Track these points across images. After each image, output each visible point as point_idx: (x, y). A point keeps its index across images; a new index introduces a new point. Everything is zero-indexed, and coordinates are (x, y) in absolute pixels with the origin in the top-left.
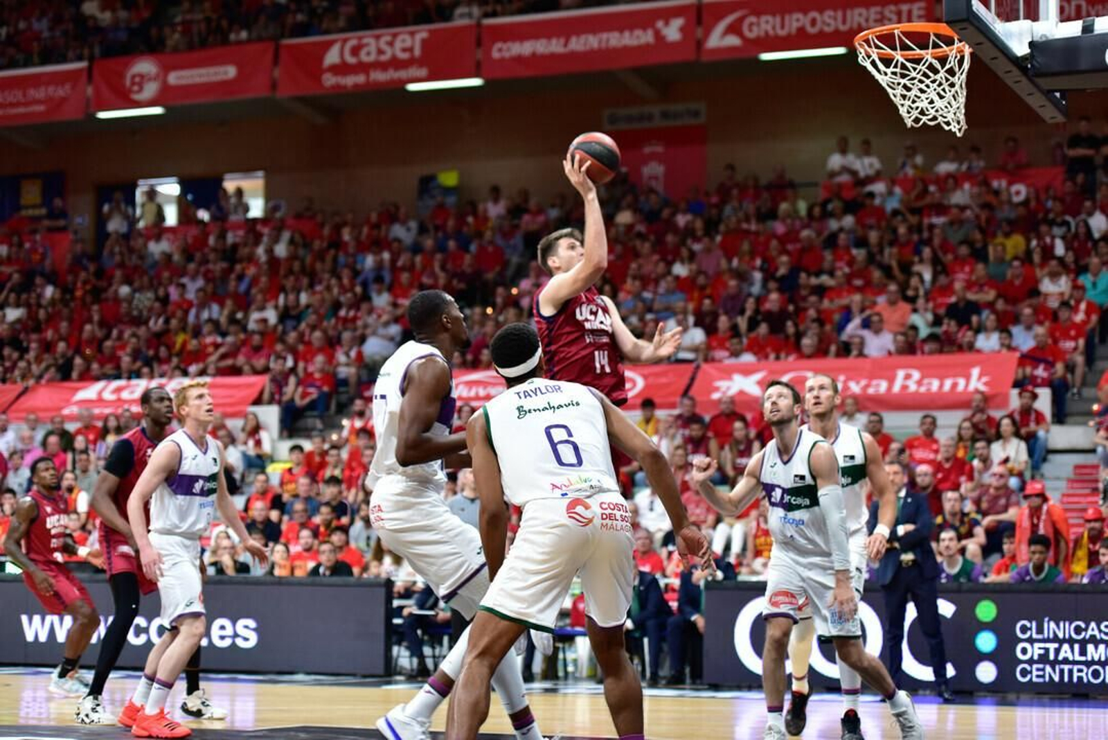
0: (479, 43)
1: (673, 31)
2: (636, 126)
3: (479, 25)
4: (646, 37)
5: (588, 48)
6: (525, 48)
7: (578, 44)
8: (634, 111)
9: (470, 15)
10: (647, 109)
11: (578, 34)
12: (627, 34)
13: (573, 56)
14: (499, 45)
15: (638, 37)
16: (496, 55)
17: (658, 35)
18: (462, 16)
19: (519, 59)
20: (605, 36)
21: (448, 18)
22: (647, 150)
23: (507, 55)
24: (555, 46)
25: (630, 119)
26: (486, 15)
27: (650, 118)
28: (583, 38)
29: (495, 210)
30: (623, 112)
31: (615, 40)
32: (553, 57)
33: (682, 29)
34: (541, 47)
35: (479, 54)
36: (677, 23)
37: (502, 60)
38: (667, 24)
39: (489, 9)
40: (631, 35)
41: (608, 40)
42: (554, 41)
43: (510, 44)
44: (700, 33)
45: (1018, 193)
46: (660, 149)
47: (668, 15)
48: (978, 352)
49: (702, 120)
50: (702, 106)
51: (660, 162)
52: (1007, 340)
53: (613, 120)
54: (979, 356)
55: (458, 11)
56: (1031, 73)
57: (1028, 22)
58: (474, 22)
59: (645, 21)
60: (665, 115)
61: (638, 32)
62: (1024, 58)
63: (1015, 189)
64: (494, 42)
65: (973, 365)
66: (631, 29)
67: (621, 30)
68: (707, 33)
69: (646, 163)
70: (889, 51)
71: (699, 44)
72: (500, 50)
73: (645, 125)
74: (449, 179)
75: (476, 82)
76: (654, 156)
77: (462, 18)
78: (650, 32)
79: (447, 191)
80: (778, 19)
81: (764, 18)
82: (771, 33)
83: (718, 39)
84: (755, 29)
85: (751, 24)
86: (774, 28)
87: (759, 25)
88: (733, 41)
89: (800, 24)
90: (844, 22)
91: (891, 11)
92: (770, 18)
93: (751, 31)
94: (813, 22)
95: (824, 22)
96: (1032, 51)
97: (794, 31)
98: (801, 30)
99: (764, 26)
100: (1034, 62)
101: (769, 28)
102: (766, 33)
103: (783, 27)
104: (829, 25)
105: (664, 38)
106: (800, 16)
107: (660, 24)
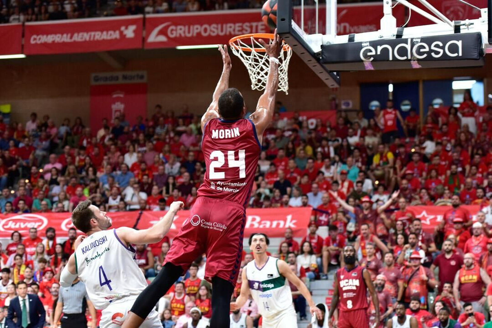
0: (23, 36)
1: (130, 32)
2: (109, 83)
3: (23, 25)
4: (115, 35)
5: (83, 40)
6: (49, 39)
7: (79, 37)
8: (108, 74)
9: (19, 20)
10: (115, 74)
11: (78, 32)
12: (105, 33)
13: (75, 43)
14: (35, 36)
15: (111, 35)
16: (32, 42)
17: (121, 33)
18: (14, 19)
19: (45, 44)
20: (93, 33)
21: (7, 21)
22: (115, 96)
23: (39, 42)
24: (65, 38)
25: (106, 79)
26: (28, 20)
27: (117, 78)
28: (81, 34)
29: (31, 126)
30: (102, 75)
31: (99, 36)
32: (64, 44)
33: (135, 31)
34: (57, 38)
35: (23, 42)
36: (132, 28)
37: (36, 44)
38: (127, 28)
39: (30, 17)
40: (107, 33)
41: (94, 36)
42: (65, 35)
43: (40, 36)
44: (144, 33)
45: (312, 124)
46: (122, 96)
47: (127, 23)
48: (290, 207)
49: (145, 80)
50: (145, 73)
51: (122, 102)
52: (306, 201)
53: (96, 79)
54: (291, 209)
55: (12, 18)
56: (321, 61)
57: (321, 35)
58: (20, 23)
59: (115, 26)
60: (125, 77)
61: (111, 32)
62: (318, 54)
63: (310, 121)
64: (33, 34)
65: (288, 214)
66: (107, 30)
67: (102, 31)
68: (149, 34)
69: (114, 103)
70: (249, 48)
71: (144, 40)
72: (35, 39)
73: (114, 82)
74: (6, 108)
75: (21, 56)
76: (118, 99)
77: (14, 21)
78: (117, 32)
79: (5, 115)
80: (187, 27)
81: (179, 27)
82: (183, 35)
83: (154, 37)
84: (174, 32)
85: (172, 30)
86: (184, 32)
87: (176, 30)
88: (162, 38)
89: (198, 31)
90: (222, 31)
91: (247, 26)
92: (182, 27)
93: (172, 34)
94: (206, 30)
95: (211, 31)
96: (322, 50)
97: (195, 35)
98: (199, 34)
99: (179, 32)
100: (323, 56)
101: (182, 32)
102: (180, 35)
103: (189, 32)
104: (214, 32)
105: (125, 36)
106: (198, 26)
107: (123, 28)
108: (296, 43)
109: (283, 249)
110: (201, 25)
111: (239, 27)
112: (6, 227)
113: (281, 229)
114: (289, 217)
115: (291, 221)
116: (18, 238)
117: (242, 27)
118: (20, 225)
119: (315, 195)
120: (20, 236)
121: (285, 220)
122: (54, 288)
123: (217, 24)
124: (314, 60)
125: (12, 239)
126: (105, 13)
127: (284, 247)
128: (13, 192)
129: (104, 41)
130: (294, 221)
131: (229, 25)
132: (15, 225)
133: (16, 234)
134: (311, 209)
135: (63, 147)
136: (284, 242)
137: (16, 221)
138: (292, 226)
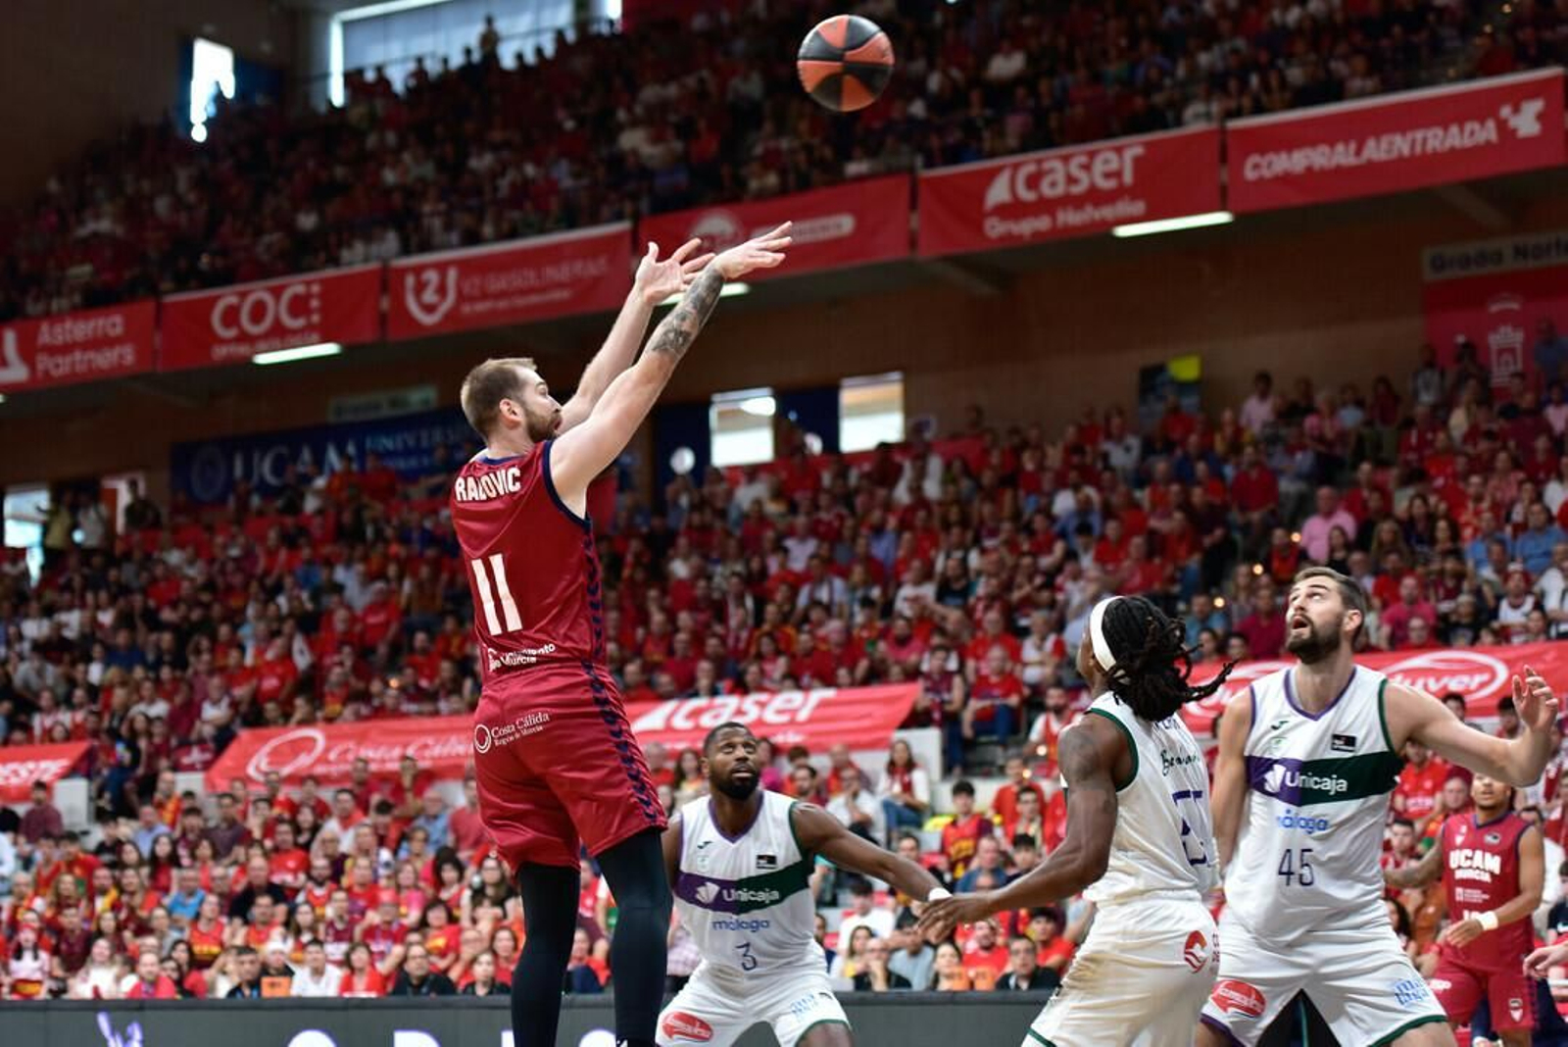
0: (1224, 158)
1: (1526, 121)
2: (1474, 271)
3: (1223, 131)
4: (1485, 133)
5: (1394, 155)
6: (1297, 161)
7: (1377, 150)
8: (1472, 248)
9: (1208, 116)
10: (1491, 245)
11: (1377, 134)
12: (1454, 129)
13: (1371, 166)
14: (1254, 159)
15: (1472, 133)
16: (1250, 174)
17: (1502, 126)
18: (1197, 117)
19: (1286, 179)
20: (1419, 135)
21: (1179, 122)
22: (1495, 308)
23: (1267, 173)
24: (1342, 156)
25: (1466, 262)
26: (1237, 113)
27: (1498, 257)
28: (1385, 140)
29: (1257, 412)
30: (1451, 251)
31: (1436, 140)
32: (1339, 171)
33: (1541, 117)
34: (1318, 157)
35: (1224, 175)
36: (1533, 108)
37: (1261, 181)
38: (1516, 110)
39: (1233, 104)
40: (1462, 131)
41: (1425, 141)
42: (1340, 148)
43: (1271, 157)
46: (1515, 306)
47: (1517, 96)
51: (1515, 327)
53: (1439, 264)
55: (1189, 112)
58: (1214, 126)
59: (1482, 107)
61: (1472, 126)
64: (1246, 154)
66: (1461, 122)
67: (1445, 125)
69: (1494, 328)
72: (1256, 166)
73: (1490, 269)
74: (1186, 369)
75: (1221, 218)
76: (1504, 318)
77: (1197, 121)
78: (1491, 124)
79: (1184, 387)
105: (1514, 131)
107: (1505, 111)
126: (1451, 72)
128: (1219, 602)
129: (1454, 153)
135: (1355, 467)
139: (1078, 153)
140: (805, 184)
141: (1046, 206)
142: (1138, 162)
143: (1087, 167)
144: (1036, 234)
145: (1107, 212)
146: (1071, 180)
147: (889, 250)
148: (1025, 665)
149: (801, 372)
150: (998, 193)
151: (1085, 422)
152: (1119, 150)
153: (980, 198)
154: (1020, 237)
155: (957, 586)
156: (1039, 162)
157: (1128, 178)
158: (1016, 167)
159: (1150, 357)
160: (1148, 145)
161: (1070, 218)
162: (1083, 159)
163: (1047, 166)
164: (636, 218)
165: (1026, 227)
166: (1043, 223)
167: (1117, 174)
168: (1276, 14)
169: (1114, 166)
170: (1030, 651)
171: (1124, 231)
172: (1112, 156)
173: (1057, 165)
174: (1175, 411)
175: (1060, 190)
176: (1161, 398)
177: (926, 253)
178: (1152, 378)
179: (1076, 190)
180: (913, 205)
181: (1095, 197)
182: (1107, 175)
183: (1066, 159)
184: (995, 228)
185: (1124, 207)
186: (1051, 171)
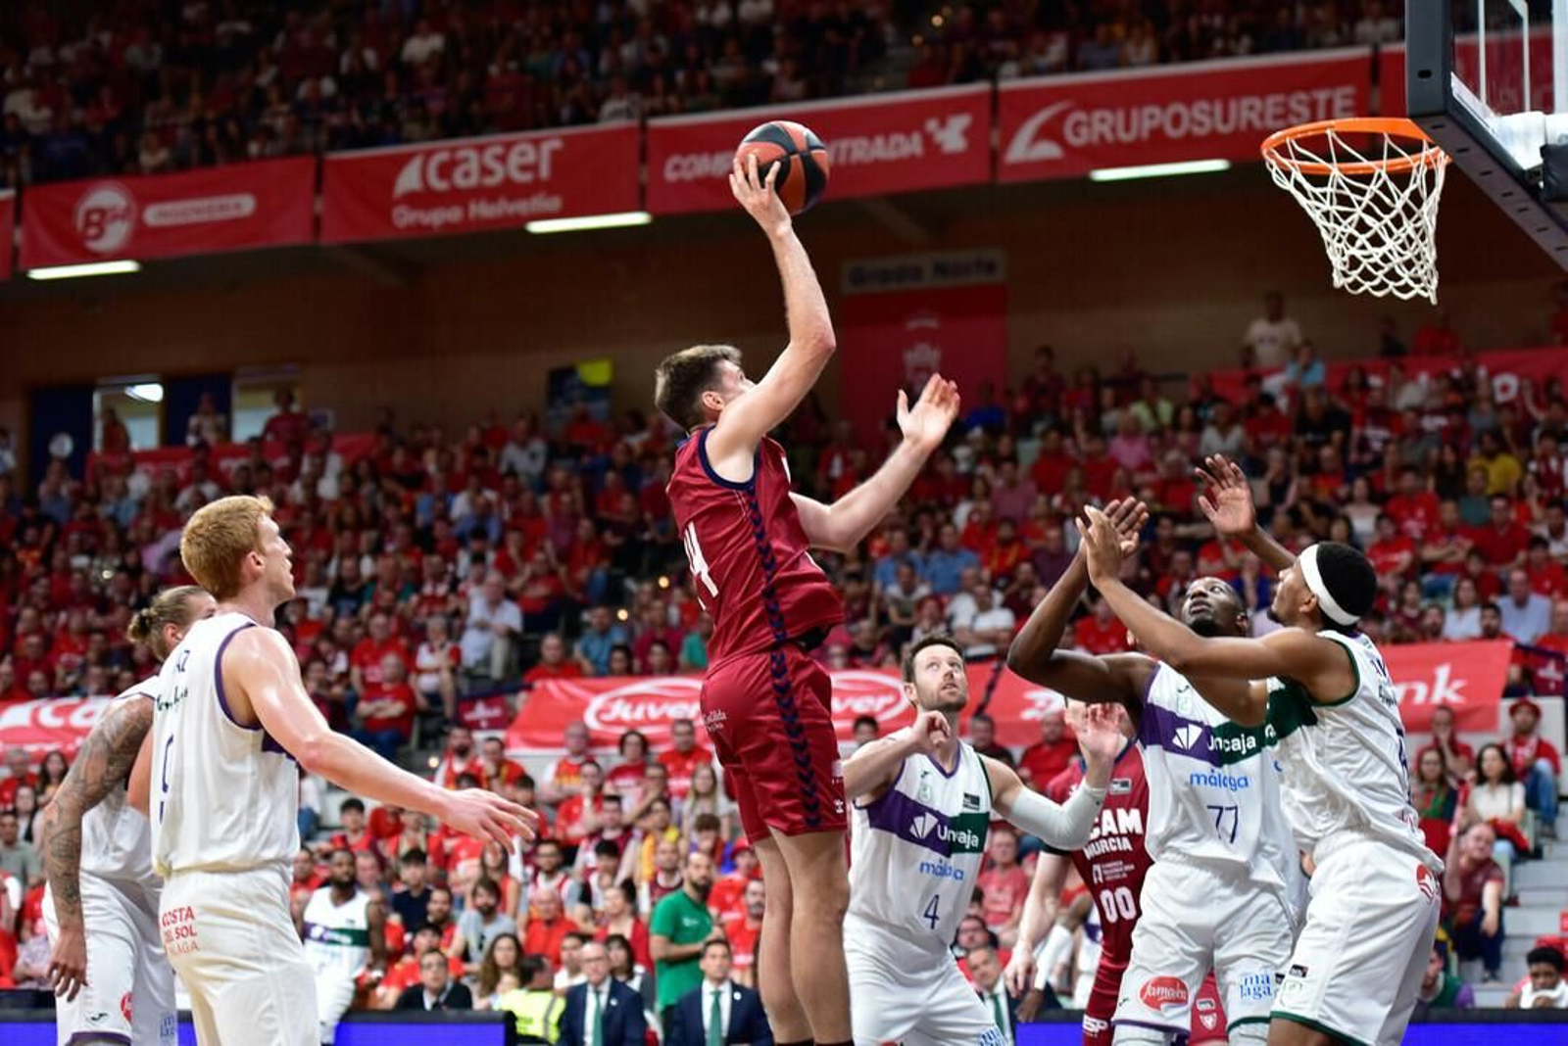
0: (643, 157)
1: (952, 136)
2: (893, 286)
3: (643, 128)
4: (909, 146)
6: (718, 165)
8: (892, 263)
9: (628, 112)
10: (912, 260)
12: (879, 141)
14: (675, 159)
15: (897, 146)
16: (670, 175)
17: (928, 140)
18: (615, 114)
19: (707, 182)
20: (844, 144)
21: (593, 120)
22: (913, 325)
23: (688, 175)
25: (885, 276)
26: (655, 113)
27: (917, 273)
30: (873, 265)
31: (861, 150)
33: (968, 133)
35: (644, 175)
36: (959, 123)
37: (681, 183)
38: (943, 124)
39: (660, 103)
40: (887, 142)
41: (849, 151)
43: (693, 158)
44: (995, 138)
45: (1505, 388)
46: (932, 323)
47: (944, 110)
48: (1447, 641)
49: (999, 277)
50: (996, 255)
51: (933, 344)
52: (1494, 623)
53: (858, 278)
54: (1450, 648)
55: (609, 107)
56: (1543, 196)
57: (1538, 116)
58: (634, 123)
59: (908, 120)
60: (941, 270)
61: (898, 138)
62: (1533, 173)
63: (1499, 381)
64: (667, 154)
65: (1440, 662)
66: (887, 132)
67: (871, 135)
68: (1008, 139)
70: (1323, 163)
71: (995, 157)
72: (677, 167)
73: (909, 285)
74: (597, 373)
75: (639, 218)
76: (923, 335)
77: (614, 117)
78: (916, 138)
79: (595, 392)
80: (1121, 116)
81: (1097, 115)
82: (1109, 137)
83: (1025, 148)
84: (1084, 131)
85: (1077, 124)
86: (1114, 130)
87: (1089, 125)
88: (1049, 150)
89: (1155, 123)
90: (1225, 120)
91: (1300, 102)
92: (1107, 115)
93: (1077, 134)
94: (1176, 120)
95: (1193, 120)
96: (1545, 162)
97: (1145, 134)
98: (1157, 133)
99: (1098, 127)
100: (1550, 179)
101: (1106, 129)
102: (1102, 137)
103: (1127, 128)
104: (1201, 124)
105: (940, 146)
106: (1156, 110)
107: (932, 125)
108: (1468, 143)
109: (1425, 768)
110: (1164, 105)
111: (1276, 105)
112: (607, 717)
113: (1419, 707)
114: (1443, 673)
115: (1449, 683)
116: (639, 749)
117: (1285, 105)
118: (646, 713)
119: (1521, 603)
120: (645, 743)
121: (1431, 682)
122: (754, 894)
123: (1211, 100)
124: (1520, 193)
125: (622, 752)
126: (879, 82)
127: (1428, 763)
128: (623, 615)
129: (878, 165)
130: (1458, 684)
131: (1246, 102)
132: (633, 709)
133: (633, 739)
134: (1510, 645)
136: (1429, 749)
137: (634, 700)
138: (1454, 698)
139: (494, 143)
140: (207, 159)
141: (458, 197)
142: (555, 155)
143: (502, 159)
144: (447, 225)
145: (521, 207)
146: (485, 171)
147: (292, 234)
148: (420, 672)
149: (192, 358)
150: (408, 180)
151: (487, 425)
152: (536, 143)
153: (390, 184)
154: (429, 227)
155: (352, 588)
156: (453, 150)
157: (545, 172)
158: (429, 154)
159: (558, 360)
160: (566, 139)
161: (483, 210)
162: (498, 150)
163: (461, 154)
164: (20, 187)
165: (437, 217)
166: (454, 215)
167: (533, 168)
168: (702, 14)
169: (531, 158)
170: (425, 658)
171: (537, 227)
172: (529, 149)
173: (472, 155)
174: (583, 418)
175: (473, 181)
176: (570, 402)
177: (329, 238)
178: (561, 380)
179: (491, 181)
180: (318, 187)
181: (510, 190)
182: (524, 168)
183: (481, 149)
184: (404, 217)
185: (539, 203)
186: (466, 160)
